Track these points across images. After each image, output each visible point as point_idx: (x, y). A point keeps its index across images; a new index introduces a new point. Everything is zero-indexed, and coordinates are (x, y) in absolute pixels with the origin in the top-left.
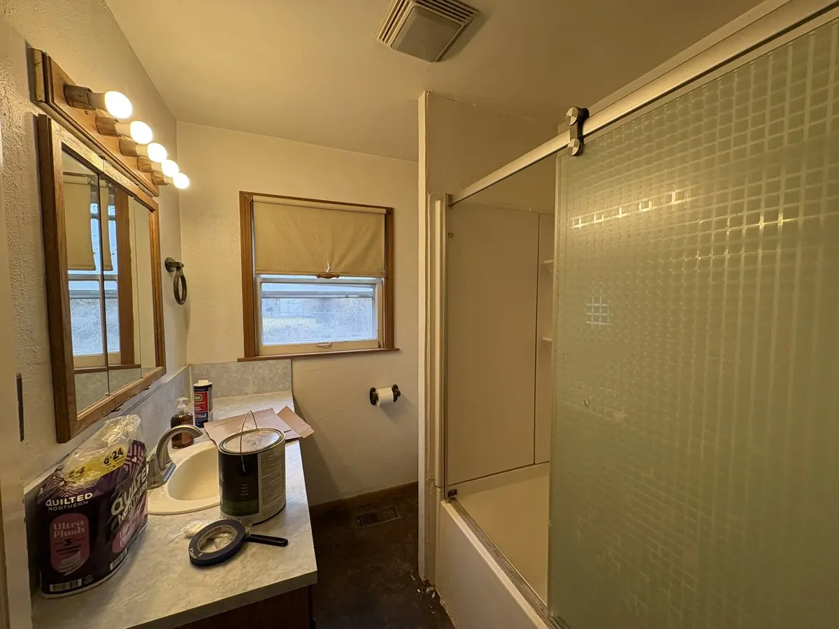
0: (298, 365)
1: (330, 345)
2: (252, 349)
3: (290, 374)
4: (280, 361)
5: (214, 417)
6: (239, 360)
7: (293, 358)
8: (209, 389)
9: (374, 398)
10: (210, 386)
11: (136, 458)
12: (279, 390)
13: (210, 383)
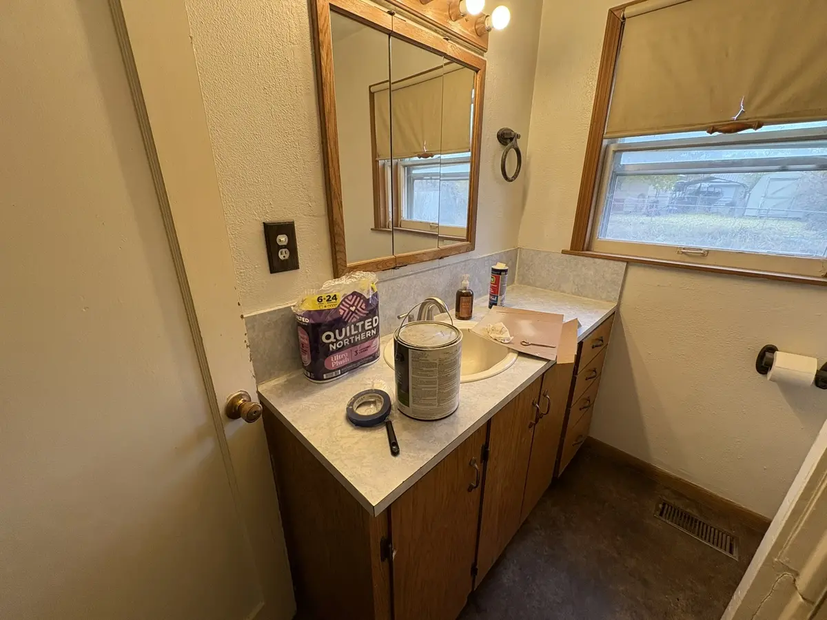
0: (635, 272)
1: (705, 254)
2: (582, 242)
3: (620, 282)
4: (612, 262)
5: (505, 302)
6: (564, 252)
7: (629, 262)
8: (503, 273)
9: (764, 363)
10: (505, 271)
11: (354, 308)
12: (601, 299)
13: (507, 268)
